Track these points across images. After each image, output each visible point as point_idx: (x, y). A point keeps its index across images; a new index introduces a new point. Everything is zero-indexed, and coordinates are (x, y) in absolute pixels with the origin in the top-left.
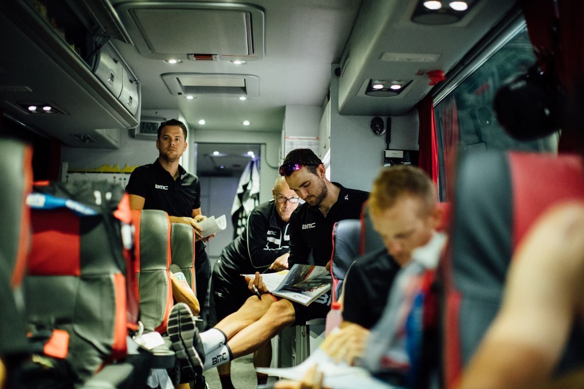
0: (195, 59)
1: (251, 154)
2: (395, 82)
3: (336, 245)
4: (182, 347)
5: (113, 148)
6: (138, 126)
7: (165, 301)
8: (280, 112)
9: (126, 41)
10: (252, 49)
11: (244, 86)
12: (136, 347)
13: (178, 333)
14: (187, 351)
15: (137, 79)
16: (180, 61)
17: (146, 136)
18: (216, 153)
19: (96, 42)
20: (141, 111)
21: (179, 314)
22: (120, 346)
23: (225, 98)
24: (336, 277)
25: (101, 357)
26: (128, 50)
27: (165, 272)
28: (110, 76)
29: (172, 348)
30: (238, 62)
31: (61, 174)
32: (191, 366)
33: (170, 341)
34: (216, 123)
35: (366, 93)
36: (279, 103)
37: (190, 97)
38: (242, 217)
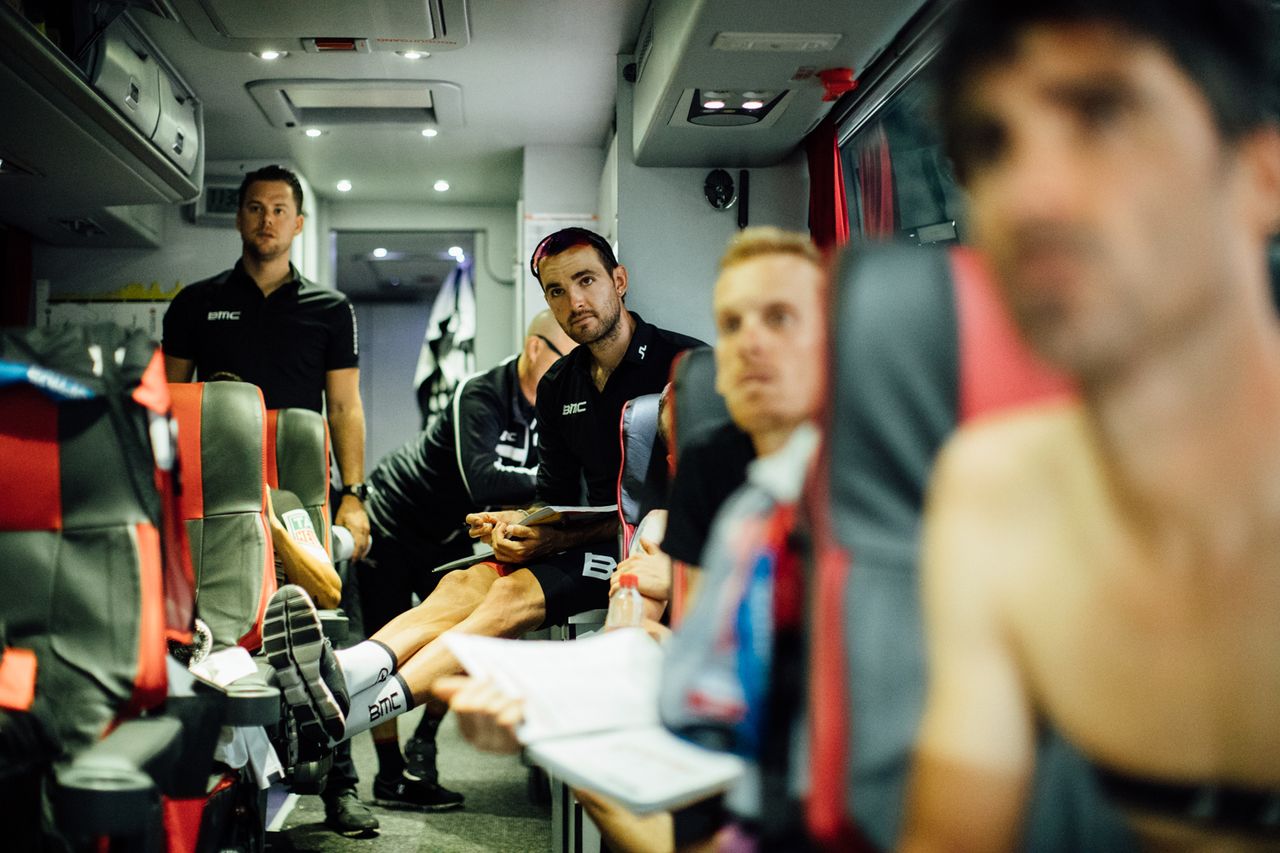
0: (317, 49)
1: (457, 253)
2: (749, 95)
3: (629, 450)
4: (297, 679)
5: (148, 247)
6: (200, 196)
7: (259, 579)
8: (513, 161)
9: (162, 13)
10: (442, 27)
11: (430, 105)
12: (190, 681)
13: (287, 651)
14: (307, 689)
15: (193, 95)
16: (285, 53)
17: (222, 219)
18: (380, 253)
19: (95, 16)
20: (206, 165)
21: (288, 608)
22: (152, 680)
23: (389, 131)
24: (628, 521)
25: (110, 706)
26: (169, 33)
27: (258, 515)
28: (130, 89)
29: (274, 682)
30: (412, 55)
31: (34, 305)
32: (318, 721)
33: (270, 666)
34: (375, 186)
35: (689, 120)
36: (509, 142)
37: (313, 132)
38: (440, 392)
